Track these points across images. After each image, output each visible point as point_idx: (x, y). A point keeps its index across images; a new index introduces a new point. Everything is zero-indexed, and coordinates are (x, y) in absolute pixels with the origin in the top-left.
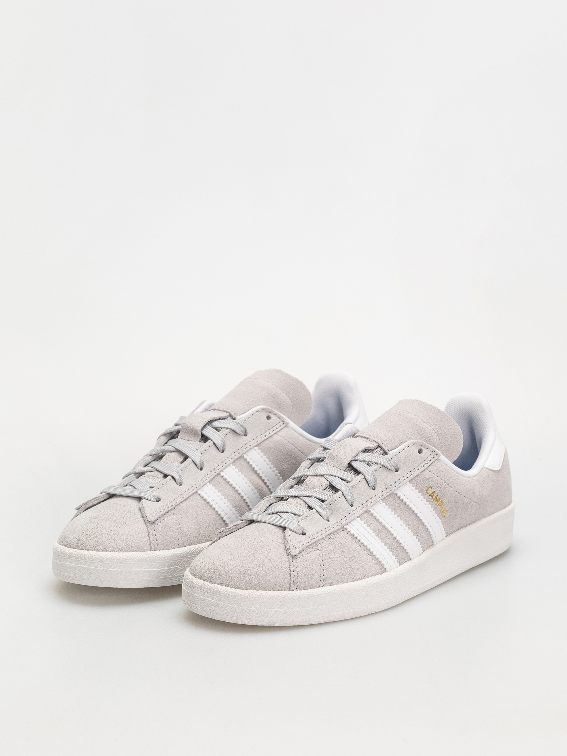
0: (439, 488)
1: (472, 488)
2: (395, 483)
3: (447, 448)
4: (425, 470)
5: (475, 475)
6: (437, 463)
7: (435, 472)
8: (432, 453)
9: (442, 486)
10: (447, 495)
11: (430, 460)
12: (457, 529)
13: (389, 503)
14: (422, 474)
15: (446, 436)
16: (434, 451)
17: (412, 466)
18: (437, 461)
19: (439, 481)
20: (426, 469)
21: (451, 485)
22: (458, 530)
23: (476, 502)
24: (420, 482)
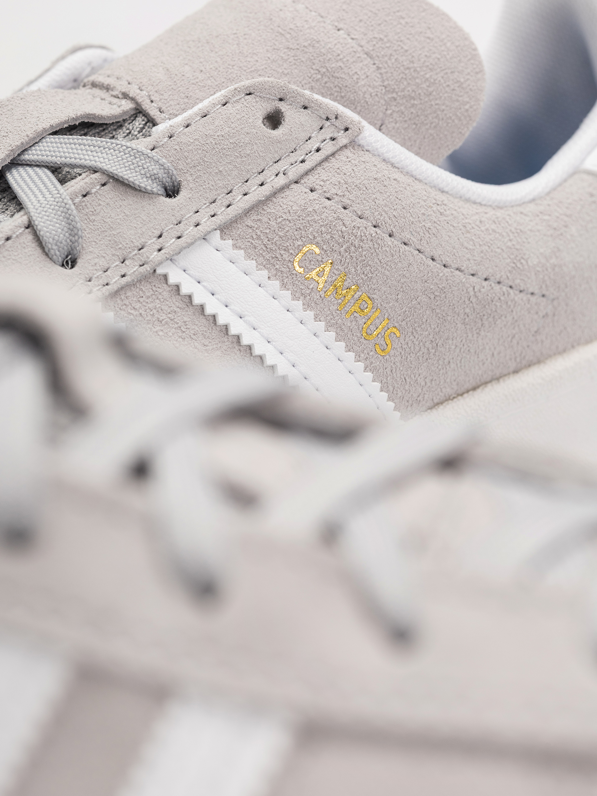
0: (349, 248)
1: (509, 244)
2: (160, 236)
3: (413, 105)
4: (294, 186)
5: (531, 197)
6: (344, 159)
7: (334, 191)
8: (328, 123)
9: (362, 241)
10: (387, 273)
11: (315, 147)
12: (460, 392)
13: (132, 312)
14: (278, 200)
15: (411, 65)
16: (336, 118)
17: (235, 173)
18: (347, 152)
19: (347, 223)
20: (296, 182)
21: (406, 236)
22: (465, 395)
23: (531, 290)
24: (268, 231)
